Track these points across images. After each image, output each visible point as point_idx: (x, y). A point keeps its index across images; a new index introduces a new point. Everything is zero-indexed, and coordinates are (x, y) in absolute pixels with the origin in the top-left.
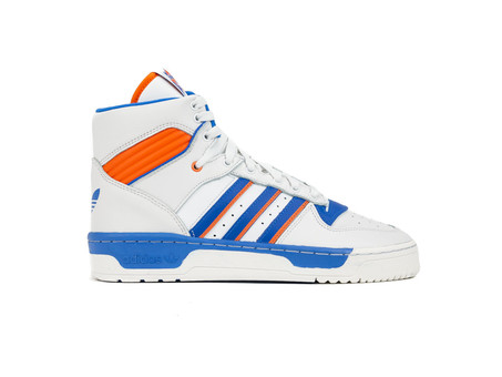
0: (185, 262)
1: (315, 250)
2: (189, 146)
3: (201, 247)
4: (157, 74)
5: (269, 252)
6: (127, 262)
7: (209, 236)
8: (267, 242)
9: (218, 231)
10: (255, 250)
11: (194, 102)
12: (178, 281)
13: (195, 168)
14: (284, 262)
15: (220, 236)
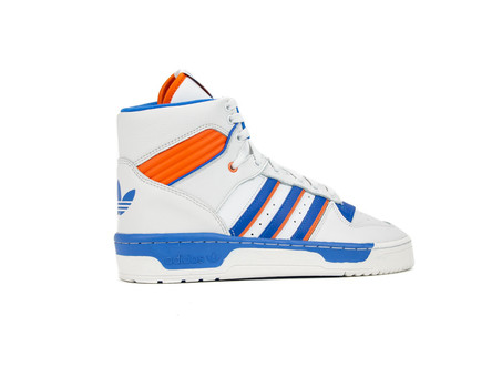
0: (226, 261)
1: (344, 245)
2: (225, 147)
3: (240, 245)
4: (186, 75)
5: (304, 248)
6: (169, 264)
7: (247, 235)
8: (301, 239)
9: (256, 230)
10: (291, 248)
11: (227, 104)
12: (217, 280)
13: (232, 169)
14: (317, 257)
15: (257, 235)
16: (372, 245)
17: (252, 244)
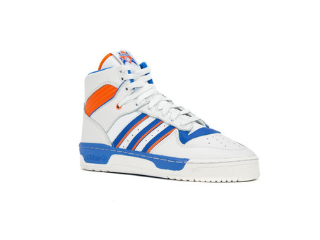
1: (168, 158)
2: (115, 95)
3: (116, 153)
4: (112, 54)
5: (146, 158)
7: (121, 147)
8: (145, 153)
9: (125, 144)
10: (140, 157)
11: (121, 69)
13: (118, 107)
14: (151, 164)
15: (125, 148)
16: (188, 160)
17: (123, 152)
